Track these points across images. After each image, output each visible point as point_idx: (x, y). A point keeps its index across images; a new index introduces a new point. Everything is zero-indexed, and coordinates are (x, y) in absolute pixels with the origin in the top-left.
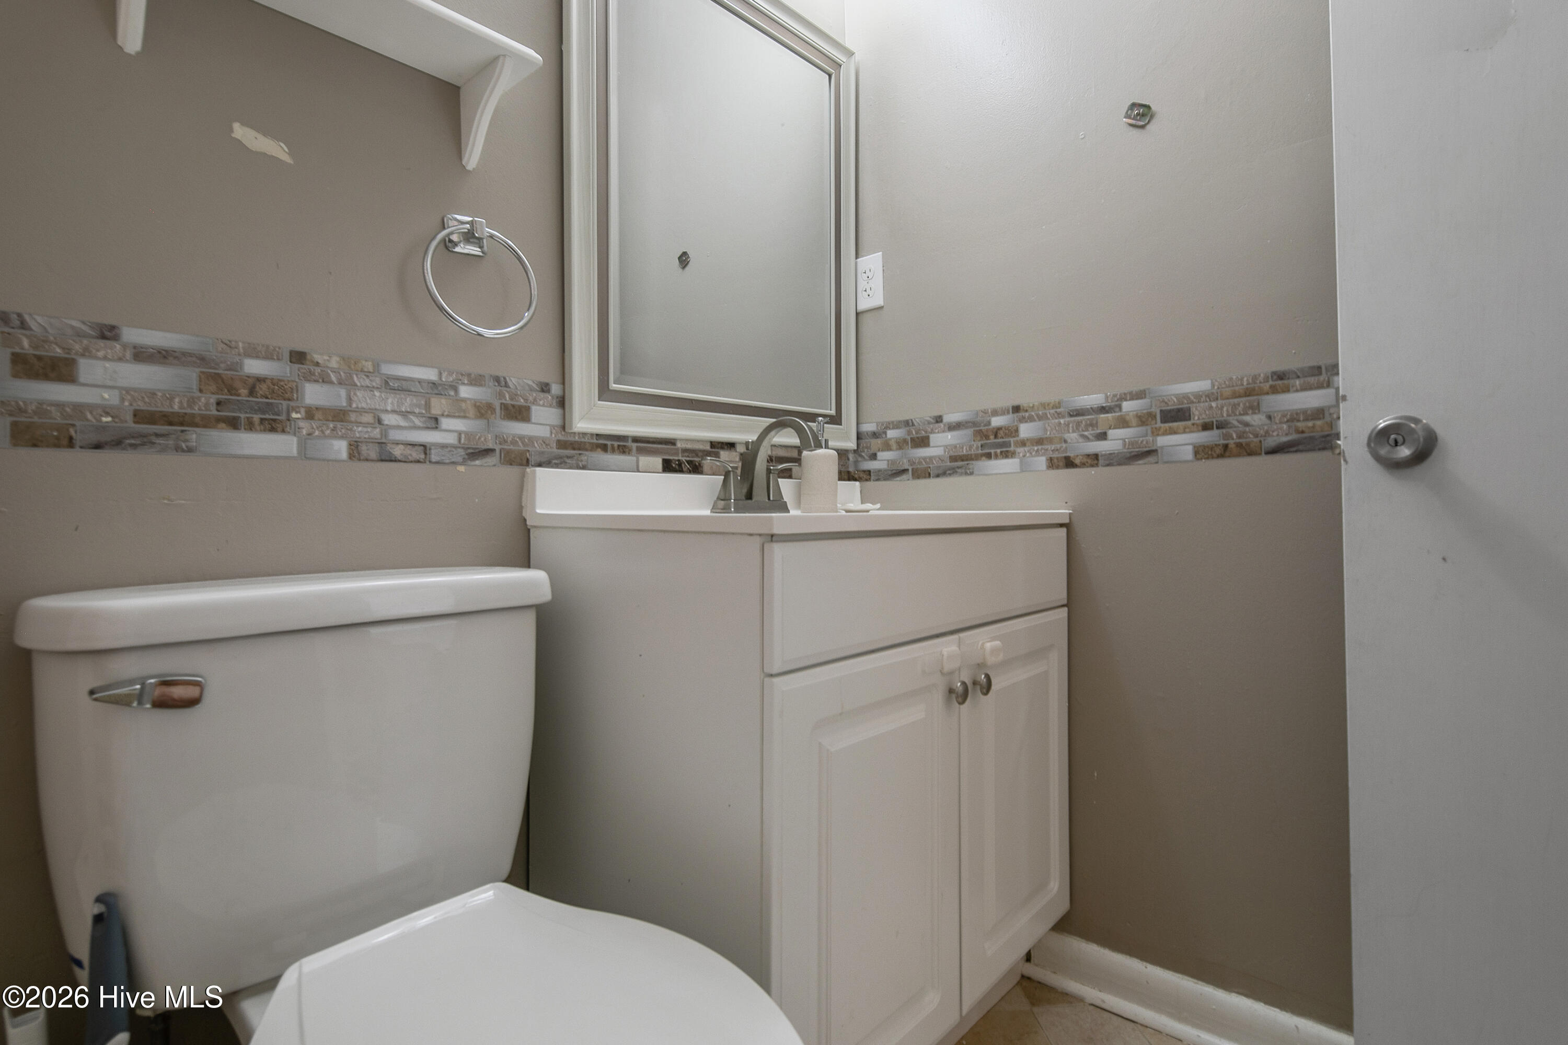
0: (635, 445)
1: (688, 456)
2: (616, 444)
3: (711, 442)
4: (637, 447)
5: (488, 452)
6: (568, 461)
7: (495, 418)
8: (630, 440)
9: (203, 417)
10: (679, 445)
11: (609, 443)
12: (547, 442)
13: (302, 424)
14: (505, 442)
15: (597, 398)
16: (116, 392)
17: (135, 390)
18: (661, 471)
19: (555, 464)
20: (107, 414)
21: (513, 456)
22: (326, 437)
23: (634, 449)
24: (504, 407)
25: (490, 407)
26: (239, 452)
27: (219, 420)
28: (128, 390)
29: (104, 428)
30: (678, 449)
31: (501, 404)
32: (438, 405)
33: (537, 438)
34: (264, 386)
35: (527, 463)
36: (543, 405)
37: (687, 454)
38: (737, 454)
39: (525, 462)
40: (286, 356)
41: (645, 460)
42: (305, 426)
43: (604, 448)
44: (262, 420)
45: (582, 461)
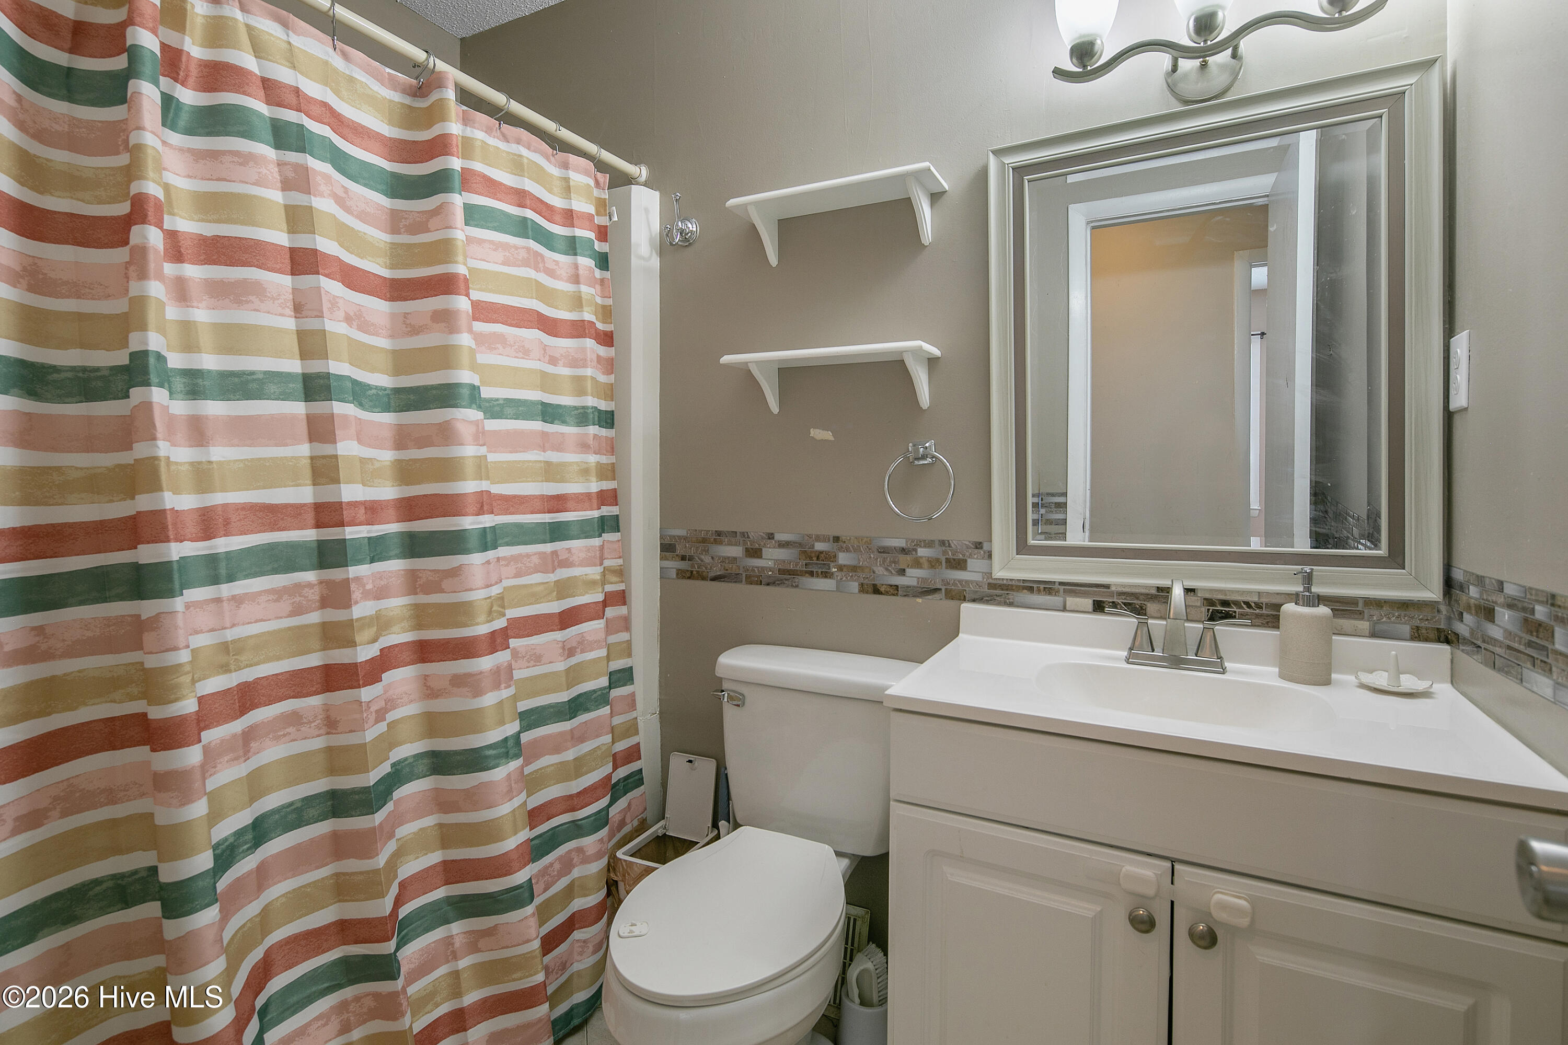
0: (1062, 588)
1: (1125, 599)
2: (1042, 587)
3: (1158, 587)
4: (1064, 589)
5: (937, 590)
6: (998, 598)
7: (941, 568)
8: (1057, 584)
9: (801, 571)
10: (1113, 588)
11: (1035, 586)
12: (980, 584)
13: (837, 574)
14: (949, 584)
15: (1015, 554)
16: (773, 561)
17: (779, 560)
18: (1091, 609)
19: (987, 600)
20: (771, 571)
21: (954, 594)
22: (848, 581)
23: (1062, 591)
24: (948, 560)
25: (938, 561)
26: (814, 588)
27: (806, 572)
28: (777, 560)
29: (770, 576)
30: (1113, 592)
31: (946, 558)
32: (904, 560)
33: (972, 582)
34: (822, 555)
35: (964, 599)
36: (977, 558)
37: (1124, 597)
38: (1199, 598)
39: (962, 598)
40: (831, 539)
41: (1071, 601)
42: (839, 575)
43: (1031, 589)
44: (822, 572)
45: (1009, 599)
